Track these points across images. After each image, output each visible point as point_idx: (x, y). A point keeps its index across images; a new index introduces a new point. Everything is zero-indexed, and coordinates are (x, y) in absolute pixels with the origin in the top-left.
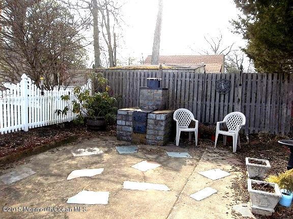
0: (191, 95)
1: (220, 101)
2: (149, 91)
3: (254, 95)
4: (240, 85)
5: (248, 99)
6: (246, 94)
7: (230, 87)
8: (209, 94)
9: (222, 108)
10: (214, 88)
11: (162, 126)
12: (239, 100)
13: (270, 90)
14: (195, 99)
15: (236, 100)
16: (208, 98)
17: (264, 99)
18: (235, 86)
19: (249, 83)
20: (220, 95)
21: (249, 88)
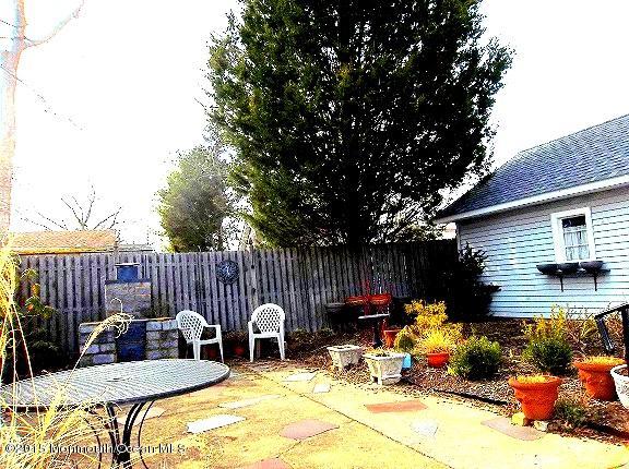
0: (179, 290)
1: (226, 296)
2: (126, 285)
3: (272, 280)
4: (253, 267)
5: (265, 287)
6: (261, 280)
7: (237, 271)
8: (208, 285)
9: (230, 306)
10: (214, 275)
11: (174, 339)
12: (254, 290)
13: (290, 270)
14: (186, 296)
15: (249, 290)
16: (208, 292)
17: (285, 286)
18: (245, 270)
19: (263, 263)
20: (225, 286)
21: (264, 270)
